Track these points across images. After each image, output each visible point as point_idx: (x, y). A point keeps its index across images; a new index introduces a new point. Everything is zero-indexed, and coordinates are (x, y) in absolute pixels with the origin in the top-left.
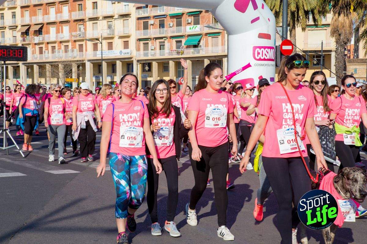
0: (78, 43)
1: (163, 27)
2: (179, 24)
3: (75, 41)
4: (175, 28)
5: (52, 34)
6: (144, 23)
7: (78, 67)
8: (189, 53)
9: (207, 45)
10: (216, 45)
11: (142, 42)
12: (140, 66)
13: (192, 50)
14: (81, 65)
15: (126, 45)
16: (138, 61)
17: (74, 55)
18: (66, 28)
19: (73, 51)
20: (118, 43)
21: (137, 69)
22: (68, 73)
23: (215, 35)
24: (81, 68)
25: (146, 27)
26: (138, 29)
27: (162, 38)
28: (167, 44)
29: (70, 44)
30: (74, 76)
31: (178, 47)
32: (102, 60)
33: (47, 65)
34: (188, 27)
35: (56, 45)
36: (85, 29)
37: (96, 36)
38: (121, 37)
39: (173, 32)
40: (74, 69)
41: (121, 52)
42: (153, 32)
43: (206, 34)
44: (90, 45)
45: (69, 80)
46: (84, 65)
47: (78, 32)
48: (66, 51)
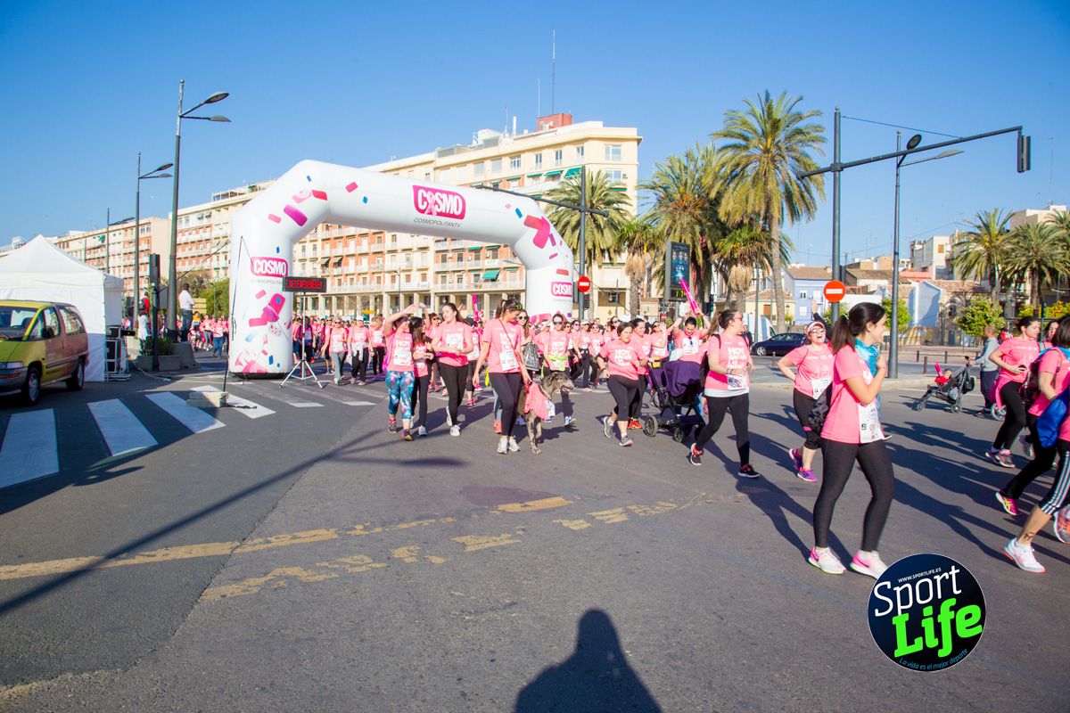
0: (376, 275)
1: (462, 260)
2: (477, 258)
3: (373, 273)
4: (474, 261)
5: (351, 266)
6: (443, 256)
7: (376, 299)
8: (486, 287)
9: (505, 279)
10: (514, 280)
11: (440, 275)
12: (437, 299)
13: (490, 284)
14: (379, 297)
15: (424, 277)
16: (436, 294)
17: (371, 287)
18: (365, 260)
19: (371, 283)
20: (416, 276)
21: (435, 301)
22: (366, 304)
23: (514, 269)
24: (378, 300)
25: (444, 260)
26: (437, 262)
27: (460, 271)
28: (465, 278)
29: (368, 276)
30: (372, 307)
31: (476, 281)
32: (400, 292)
33: (346, 297)
34: (486, 261)
35: (355, 277)
36: (384, 261)
37: (394, 269)
38: (419, 270)
39: (471, 265)
40: (372, 301)
41: (419, 285)
42: (452, 265)
43: (505, 269)
44: (388, 276)
45: (366, 312)
46: (381, 297)
47: (377, 265)
48: (364, 283)
